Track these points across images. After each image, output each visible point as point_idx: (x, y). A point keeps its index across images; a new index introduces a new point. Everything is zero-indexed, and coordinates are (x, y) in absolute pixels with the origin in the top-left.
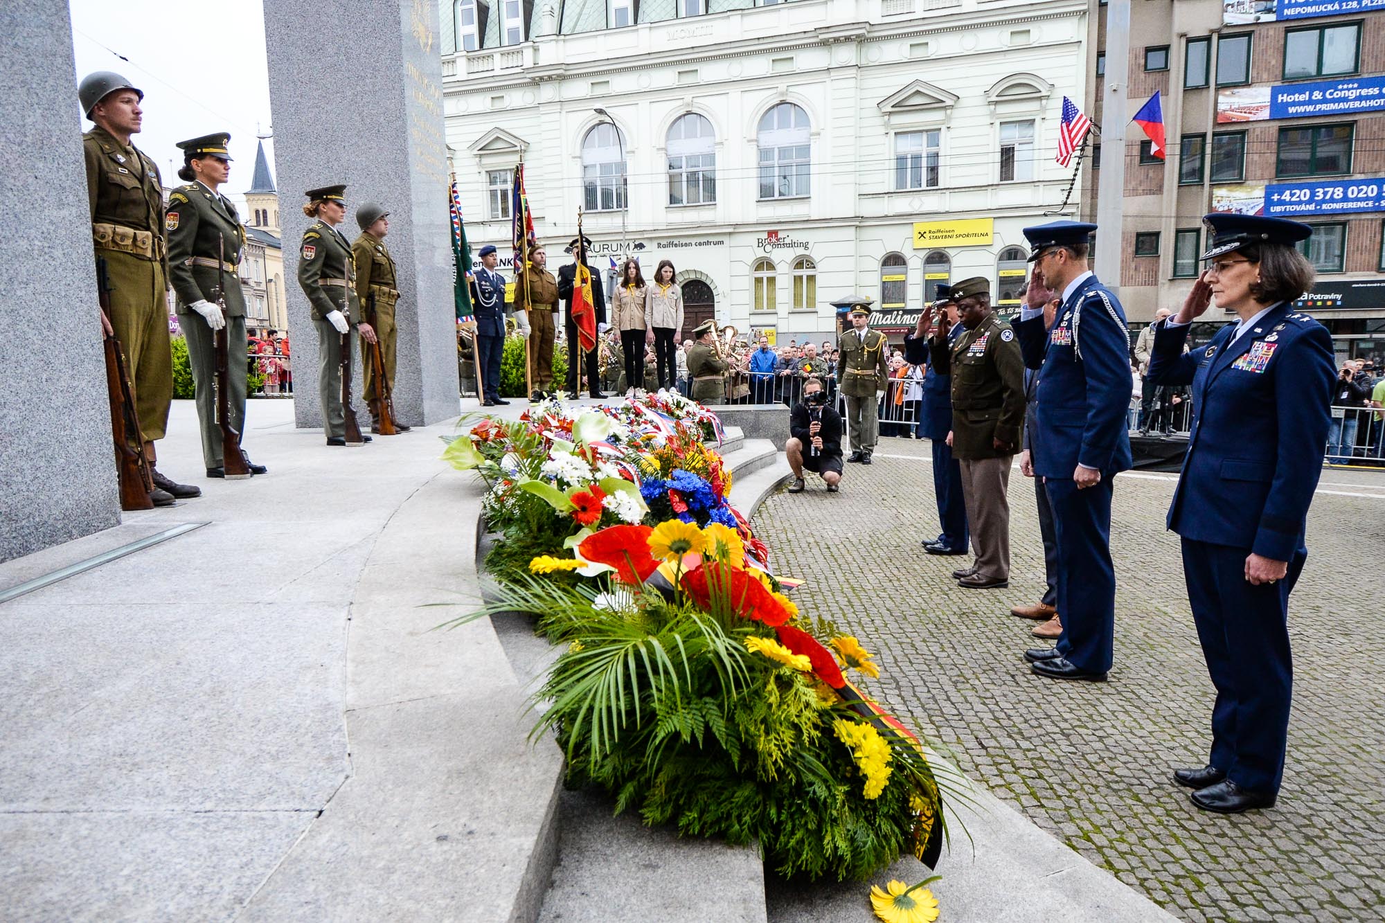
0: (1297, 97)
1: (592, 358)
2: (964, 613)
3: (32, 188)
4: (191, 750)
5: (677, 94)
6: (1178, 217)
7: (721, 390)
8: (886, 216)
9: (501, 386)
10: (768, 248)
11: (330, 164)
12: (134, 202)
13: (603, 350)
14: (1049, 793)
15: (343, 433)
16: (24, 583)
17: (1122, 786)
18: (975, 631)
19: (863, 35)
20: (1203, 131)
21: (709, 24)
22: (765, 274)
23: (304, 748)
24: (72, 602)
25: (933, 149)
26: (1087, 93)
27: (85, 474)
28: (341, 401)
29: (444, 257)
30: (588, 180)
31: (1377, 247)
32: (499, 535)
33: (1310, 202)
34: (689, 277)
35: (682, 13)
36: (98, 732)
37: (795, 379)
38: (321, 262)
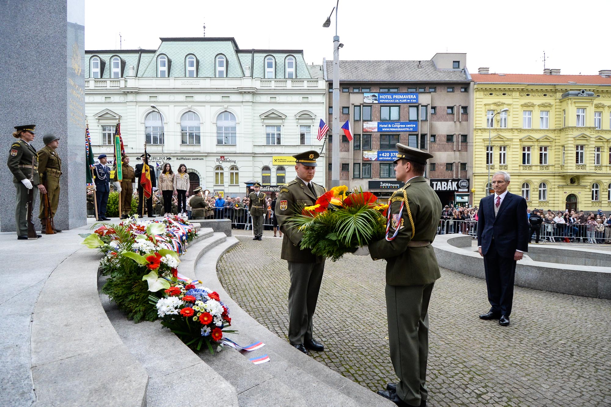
1: (150, 201)
5: (186, 104)
6: (354, 159)
7: (204, 214)
8: (263, 153)
9: (107, 212)
10: (221, 162)
11: (27, 116)
13: (155, 198)
14: (334, 357)
15: (27, 234)
17: (357, 350)
19: (254, 92)
20: (360, 133)
21: (198, 81)
22: (219, 171)
25: (279, 132)
26: (326, 119)
28: (27, 219)
29: (81, 158)
30: (147, 132)
32: (109, 276)
33: (389, 157)
34: (191, 171)
35: (187, 75)
37: (232, 209)
38: (20, 157)
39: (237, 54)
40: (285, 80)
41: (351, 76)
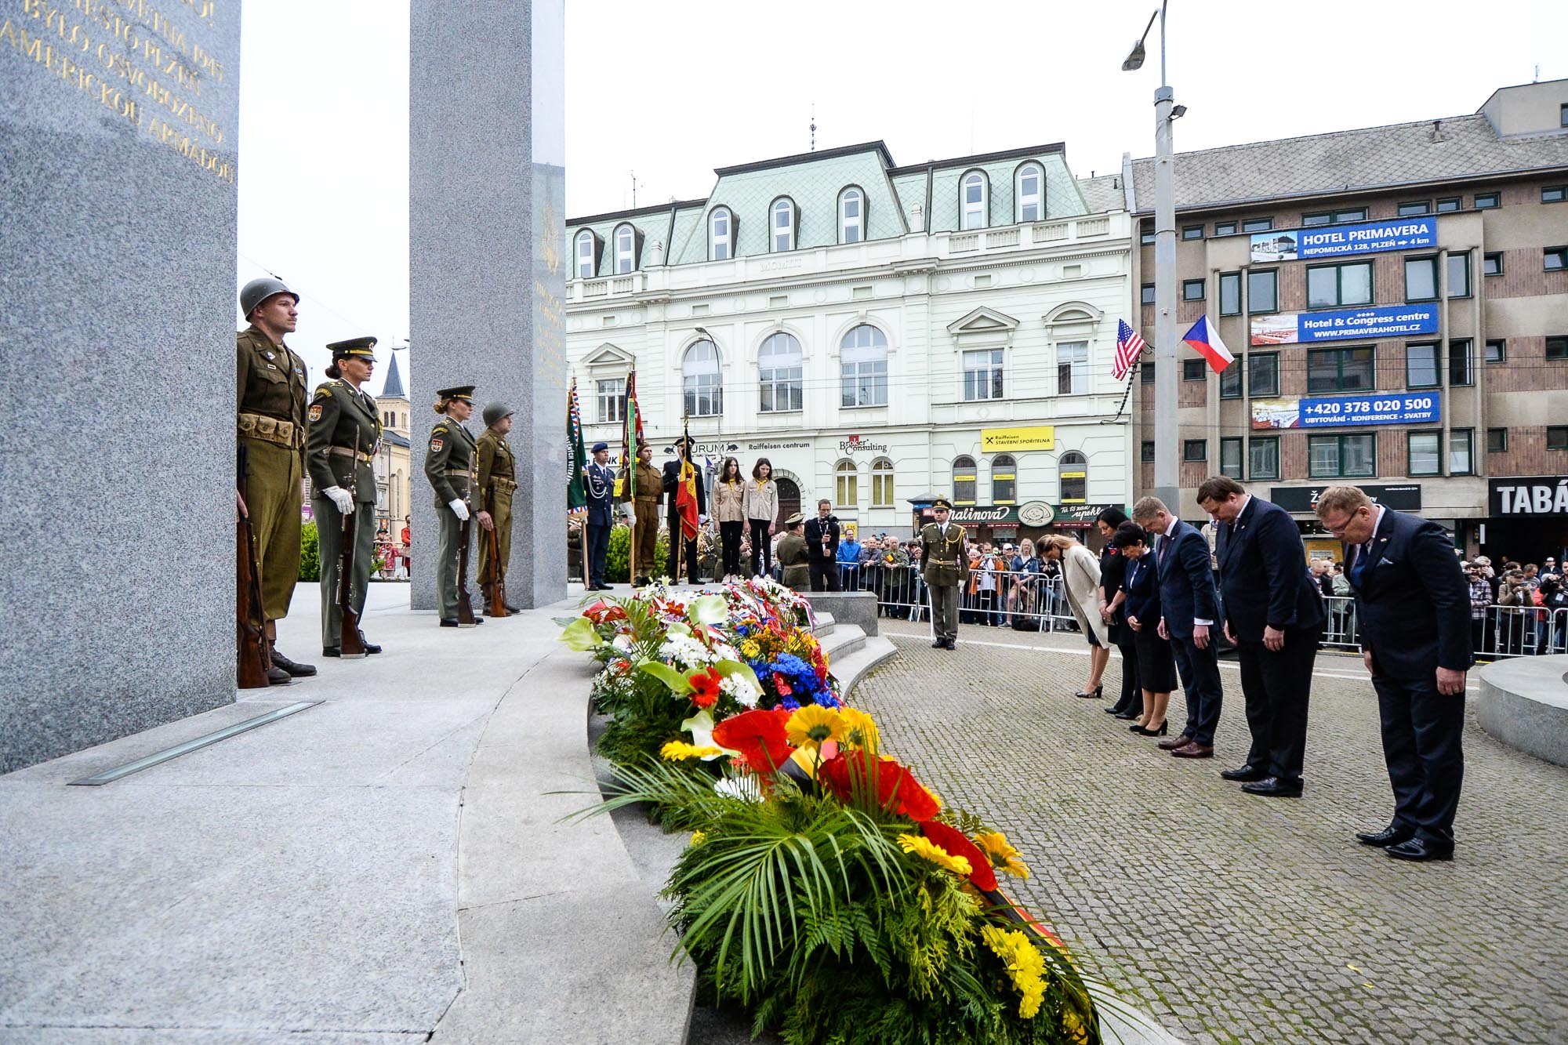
0: (1321, 324)
1: (692, 547)
2: (1064, 801)
3: (184, 378)
4: (291, 954)
5: (769, 316)
6: (1222, 427)
8: (957, 423)
9: (606, 572)
10: (850, 450)
11: (461, 368)
12: (280, 396)
13: (702, 540)
14: (1178, 999)
15: (456, 614)
16: (133, 761)
17: (1252, 990)
18: (1078, 820)
19: (933, 268)
20: (1239, 351)
21: (799, 257)
22: (847, 474)
23: (414, 954)
24: (180, 783)
25: (998, 366)
27: (206, 651)
28: (457, 584)
30: (688, 388)
31: (1405, 455)
32: (611, 717)
33: (1340, 414)
34: (781, 475)
35: (775, 248)
36: (193, 931)
37: (878, 568)
38: (447, 453)
39: (891, 180)
40: (1015, 228)
41: (1209, 192)
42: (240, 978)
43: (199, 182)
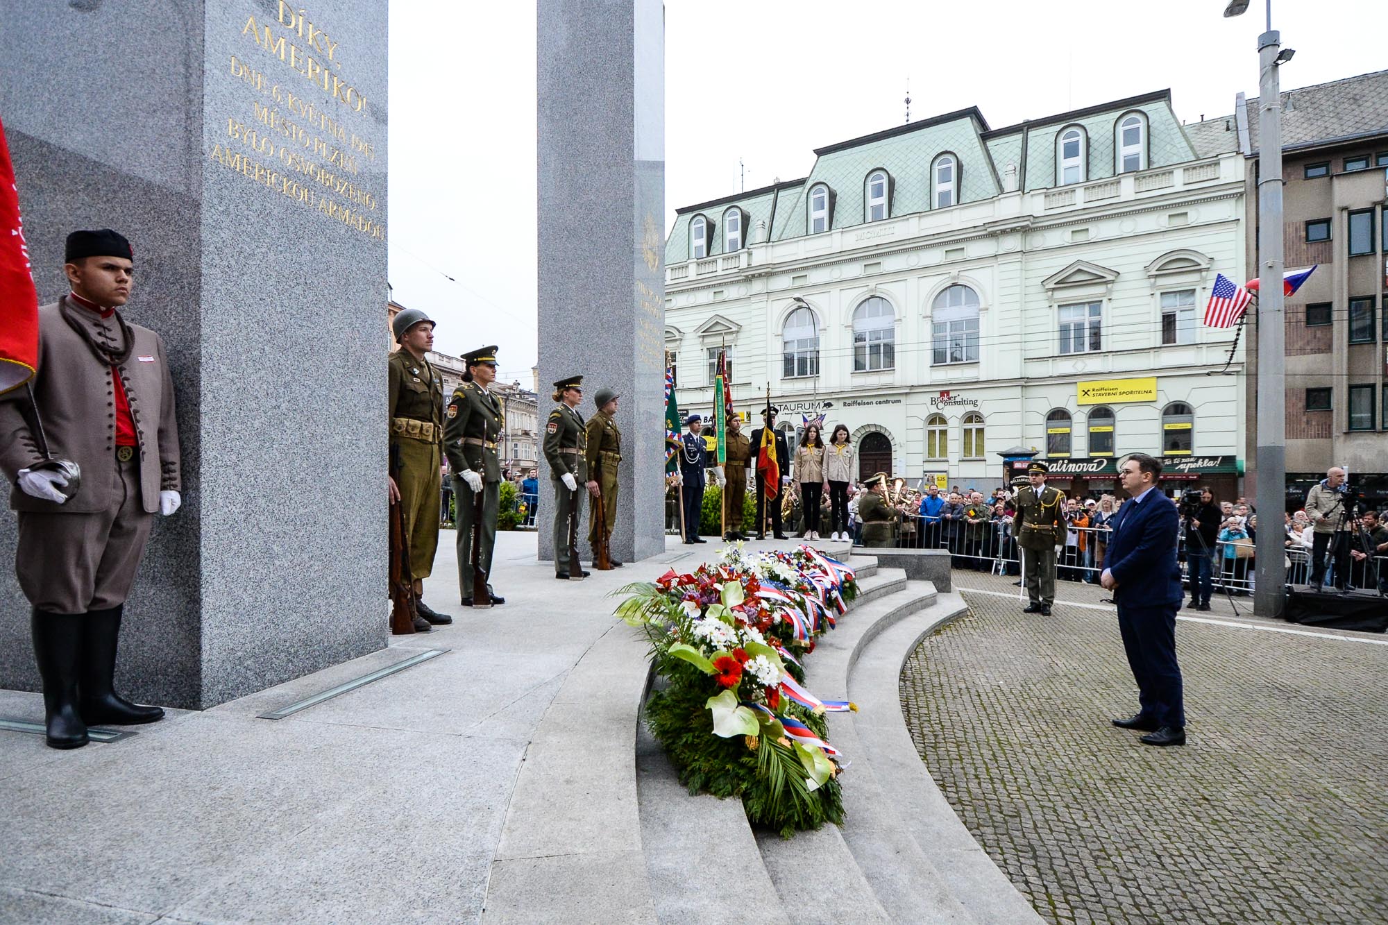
1: (776, 506)
2: (1112, 779)
3: (348, 398)
4: (367, 886)
5: (864, 282)
6: (1350, 375)
7: (888, 533)
8: (1051, 377)
9: (701, 526)
10: (941, 405)
12: (423, 402)
15: (568, 569)
16: (305, 699)
19: (1027, 226)
20: (1373, 293)
21: (892, 225)
22: (937, 427)
23: (451, 898)
24: (331, 721)
25: (1095, 318)
26: (1247, 264)
27: (365, 608)
28: (568, 544)
30: (788, 351)
34: (869, 432)
35: (869, 218)
36: (307, 856)
37: (960, 522)
38: (561, 435)
39: (985, 144)
40: (1116, 179)
41: (1336, 126)
42: (329, 902)
43: (357, 243)
